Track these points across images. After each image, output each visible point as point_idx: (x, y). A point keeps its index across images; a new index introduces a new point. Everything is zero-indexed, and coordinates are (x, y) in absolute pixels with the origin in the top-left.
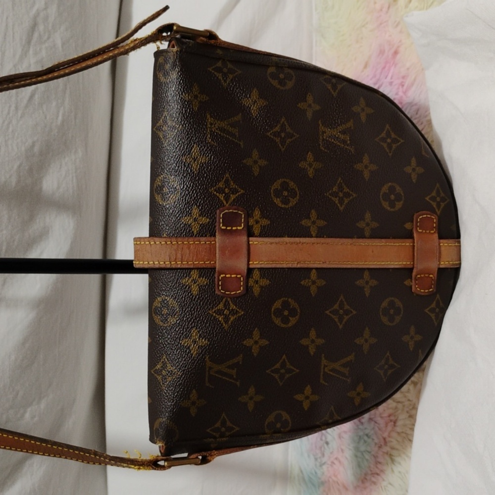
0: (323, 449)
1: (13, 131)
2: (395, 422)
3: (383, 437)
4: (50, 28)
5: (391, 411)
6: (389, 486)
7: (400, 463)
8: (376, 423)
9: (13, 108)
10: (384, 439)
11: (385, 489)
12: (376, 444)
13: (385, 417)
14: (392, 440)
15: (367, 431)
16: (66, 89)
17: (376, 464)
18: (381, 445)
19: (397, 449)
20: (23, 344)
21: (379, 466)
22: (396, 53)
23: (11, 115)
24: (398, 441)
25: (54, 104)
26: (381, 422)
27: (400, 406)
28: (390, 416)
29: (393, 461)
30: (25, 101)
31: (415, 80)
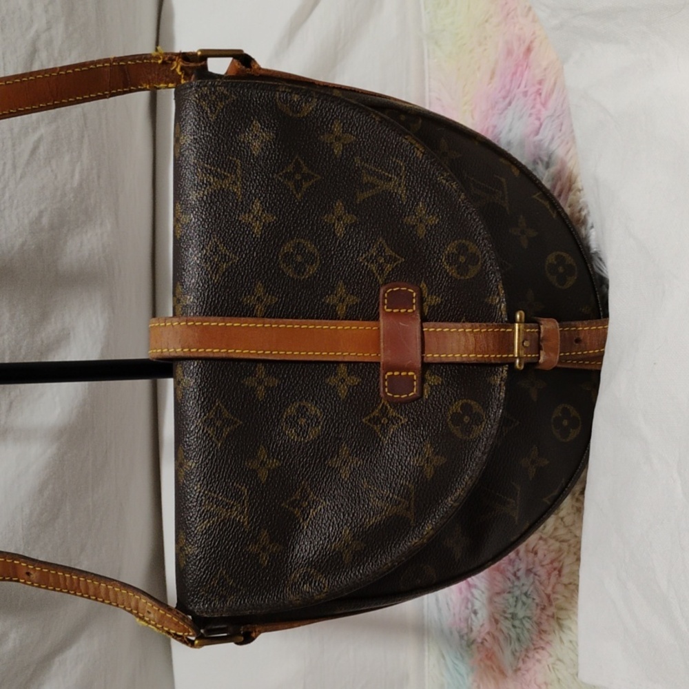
0: (469, 621)
1: (10, 197)
2: (560, 571)
3: (546, 594)
4: (56, 55)
5: (553, 555)
6: (558, 662)
7: (570, 629)
8: (535, 574)
9: (9, 166)
10: (548, 596)
11: (553, 668)
12: (537, 605)
13: (548, 564)
14: (558, 596)
15: (525, 589)
16: (83, 137)
17: (540, 633)
18: (545, 606)
19: (566, 609)
20: (41, 491)
21: (543, 636)
22: (529, 50)
23: (6, 175)
24: (564, 596)
25: (67, 158)
26: (542, 572)
27: (565, 546)
28: (552, 562)
29: (561, 626)
30: (26, 156)
31: (555, 84)
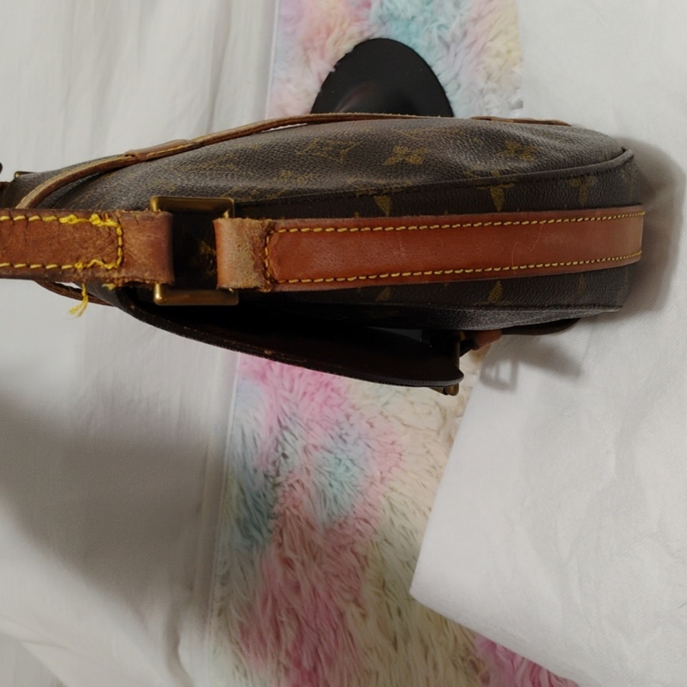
0: (277, 464)
3: (379, 470)
5: (395, 437)
6: (385, 543)
8: (368, 446)
10: (381, 473)
11: (378, 546)
12: (366, 477)
13: (386, 443)
15: (352, 455)
17: (365, 505)
18: (375, 481)
21: (369, 509)
26: (377, 447)
27: (411, 432)
29: (393, 507)
